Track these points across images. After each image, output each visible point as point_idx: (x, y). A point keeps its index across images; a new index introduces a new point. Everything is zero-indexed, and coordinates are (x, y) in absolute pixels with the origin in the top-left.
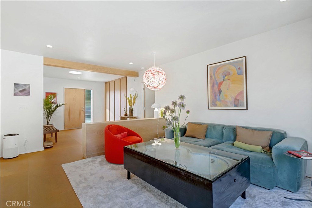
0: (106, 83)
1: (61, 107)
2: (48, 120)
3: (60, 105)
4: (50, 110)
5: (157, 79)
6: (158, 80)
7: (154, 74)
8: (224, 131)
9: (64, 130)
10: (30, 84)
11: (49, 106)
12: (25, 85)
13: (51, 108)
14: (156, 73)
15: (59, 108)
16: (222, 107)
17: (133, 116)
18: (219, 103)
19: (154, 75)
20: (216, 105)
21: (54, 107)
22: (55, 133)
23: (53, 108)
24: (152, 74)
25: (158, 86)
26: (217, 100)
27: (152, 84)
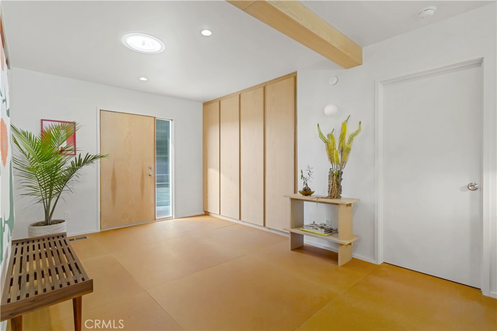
0: (206, 104)
1: (91, 164)
2: (48, 207)
3: (88, 160)
4: (53, 176)
9: (99, 230)
11: (52, 162)
13: (57, 169)
15: (85, 167)
21: (69, 164)
22: (74, 300)
23: (64, 168)
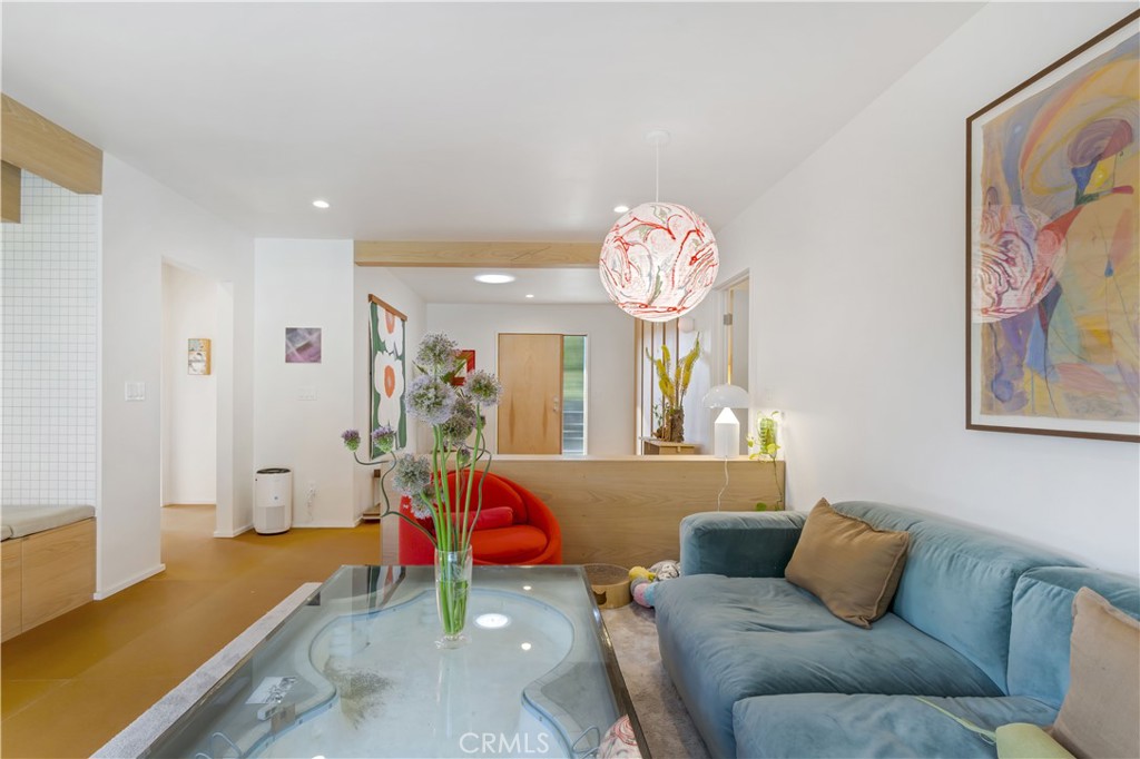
5: (637, 263)
6: (645, 270)
7: (627, 239)
8: (1015, 609)
10: (322, 327)
12: (310, 331)
14: (636, 236)
16: (1057, 414)
17: (681, 439)
18: (1039, 381)
19: (626, 246)
20: (1019, 403)
24: (618, 243)
25: (654, 298)
26: (1026, 361)
27: (623, 291)
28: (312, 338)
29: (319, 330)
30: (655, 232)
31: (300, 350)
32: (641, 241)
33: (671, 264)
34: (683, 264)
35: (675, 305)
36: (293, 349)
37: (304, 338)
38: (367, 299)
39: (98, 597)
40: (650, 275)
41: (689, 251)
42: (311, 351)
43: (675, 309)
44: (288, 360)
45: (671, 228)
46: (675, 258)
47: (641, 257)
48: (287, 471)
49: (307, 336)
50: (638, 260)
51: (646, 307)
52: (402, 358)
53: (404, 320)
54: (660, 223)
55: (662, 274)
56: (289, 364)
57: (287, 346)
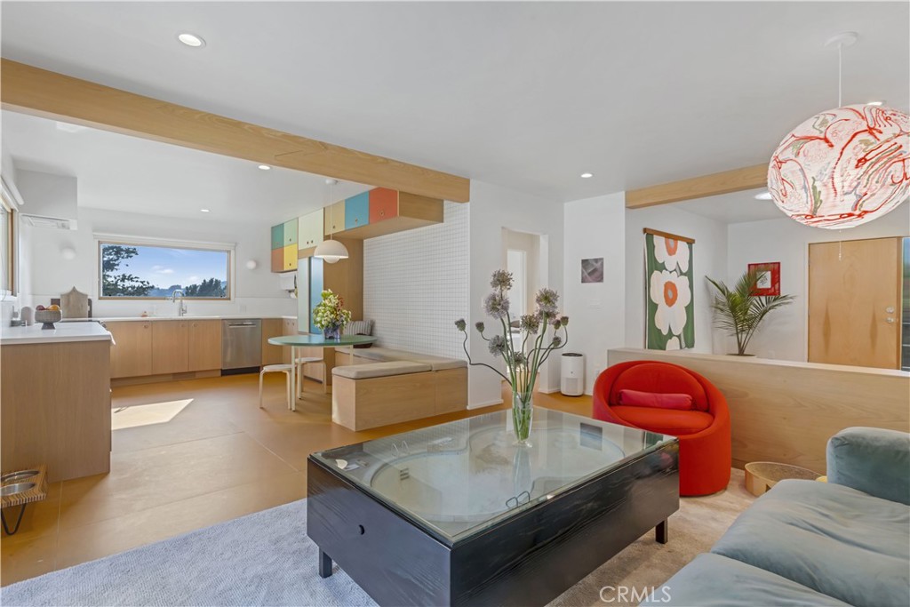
10: (604, 257)
12: (597, 261)
14: (789, 153)
25: (817, 208)
27: (784, 205)
28: (598, 265)
29: (602, 259)
30: (808, 145)
31: (589, 274)
32: (793, 157)
33: (829, 171)
34: (844, 169)
35: (850, 211)
36: (586, 274)
37: (592, 265)
38: (642, 231)
39: (468, 408)
40: (804, 187)
41: (853, 154)
42: (597, 274)
43: (850, 215)
44: (583, 281)
45: (828, 136)
46: (833, 165)
47: (793, 172)
48: (581, 355)
49: (595, 264)
50: (789, 175)
51: (812, 217)
52: (689, 274)
53: (690, 242)
54: (817, 134)
55: (817, 184)
56: (584, 284)
57: (583, 273)
